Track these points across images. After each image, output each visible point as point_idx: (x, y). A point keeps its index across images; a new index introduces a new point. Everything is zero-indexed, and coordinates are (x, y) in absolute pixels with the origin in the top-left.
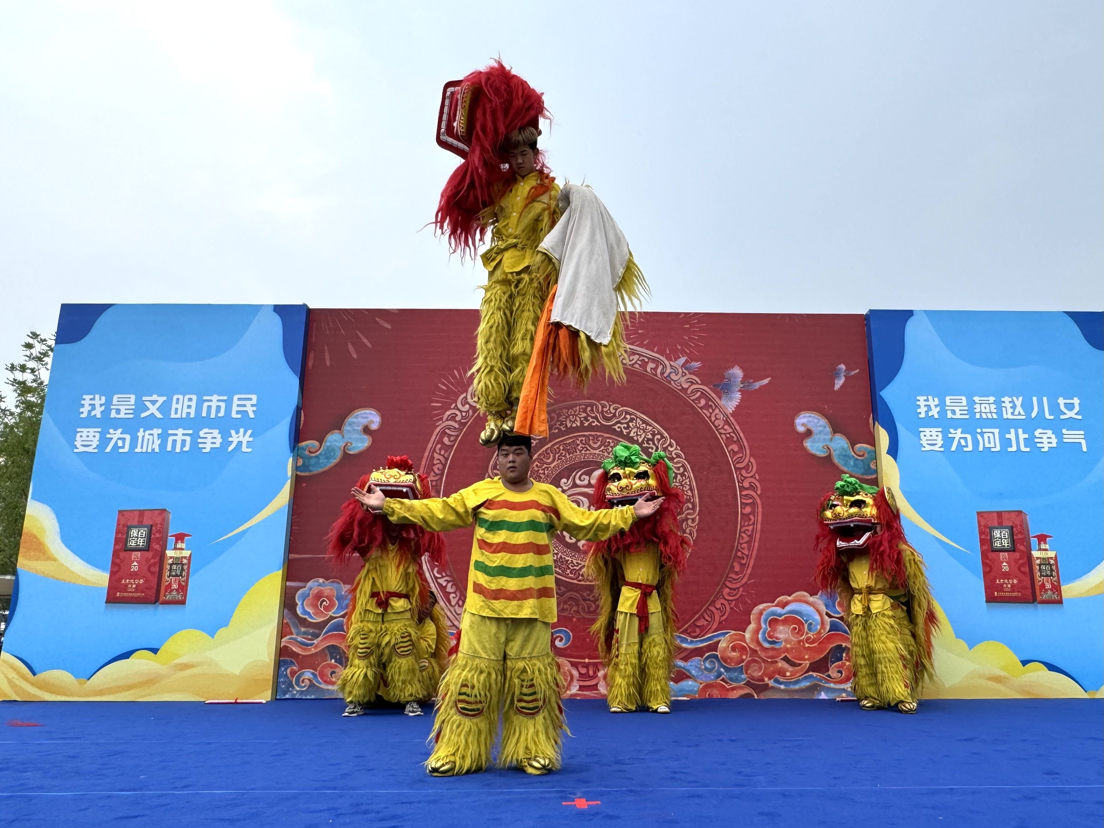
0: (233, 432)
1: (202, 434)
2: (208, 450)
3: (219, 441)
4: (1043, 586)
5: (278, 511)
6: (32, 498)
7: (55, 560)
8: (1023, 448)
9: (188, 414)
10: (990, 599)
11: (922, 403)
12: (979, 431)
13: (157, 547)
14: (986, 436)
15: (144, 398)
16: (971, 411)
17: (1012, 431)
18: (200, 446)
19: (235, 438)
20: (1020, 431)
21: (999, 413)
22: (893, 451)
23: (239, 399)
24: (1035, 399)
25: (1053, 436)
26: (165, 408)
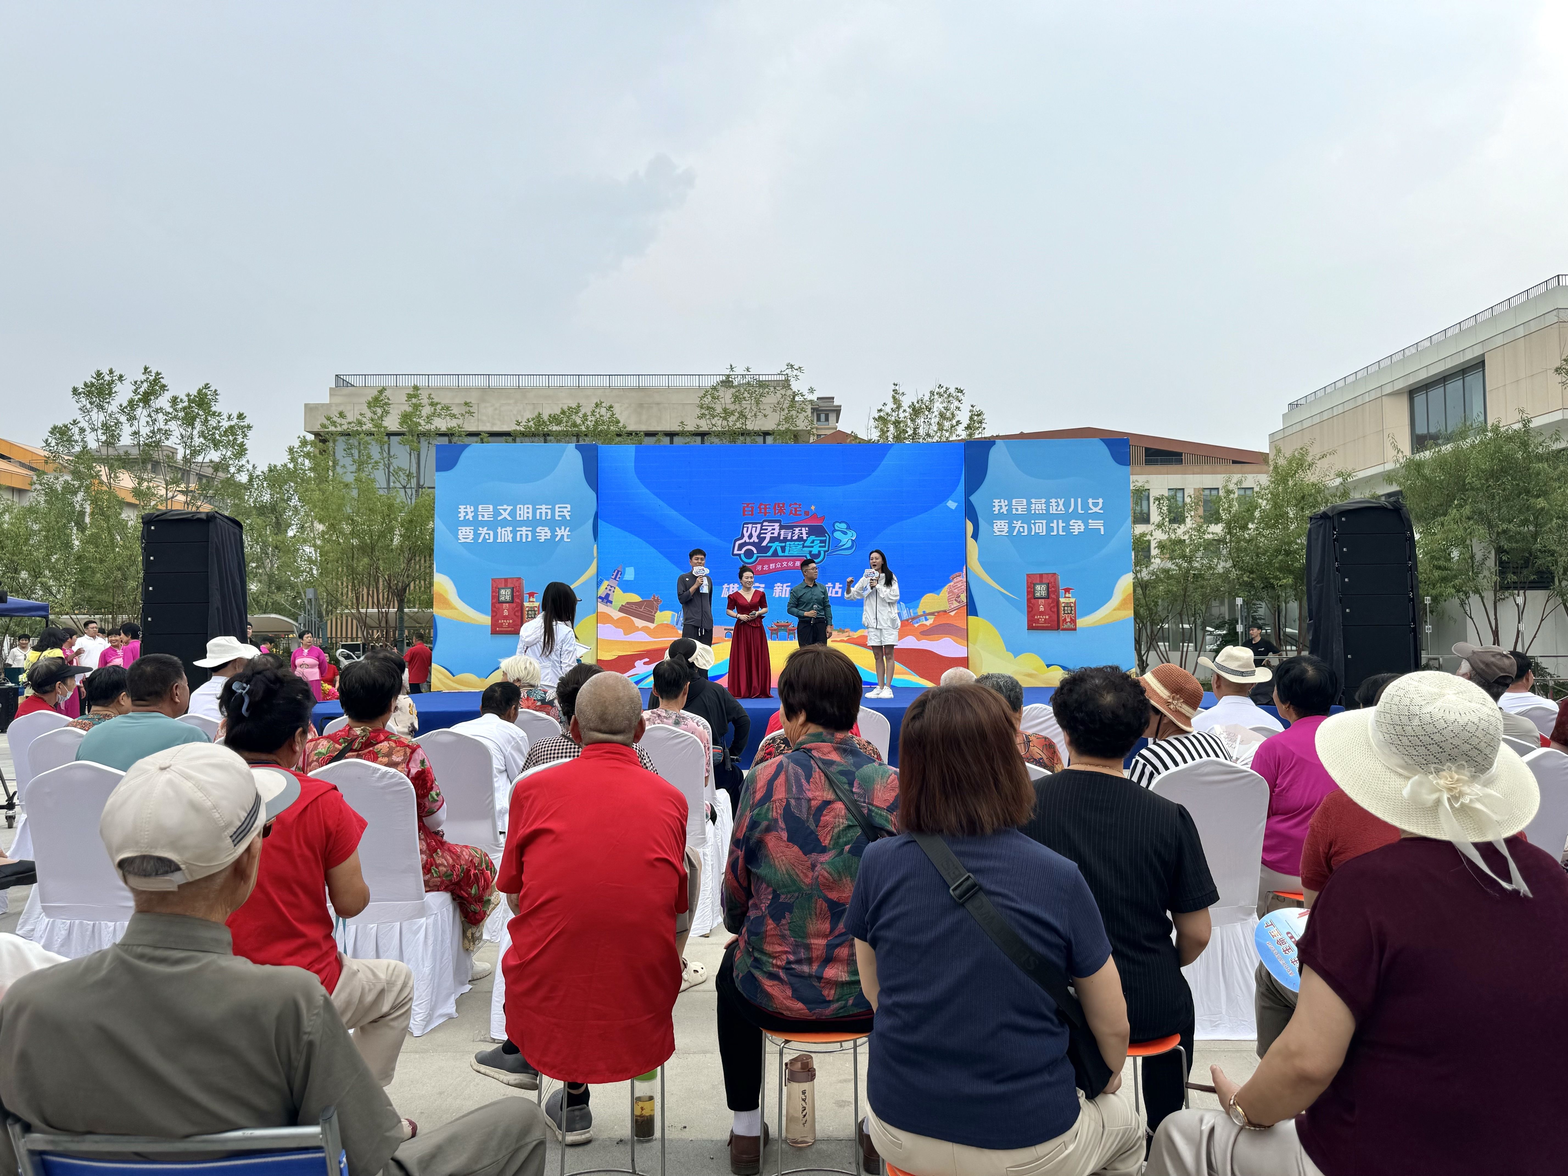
0: (557, 529)
1: (538, 530)
2: (543, 540)
3: (549, 534)
4: (1065, 619)
5: (590, 579)
6: (437, 571)
7: (456, 609)
8: (1061, 533)
9: (528, 517)
10: (1030, 627)
11: (996, 504)
12: (1033, 522)
13: (518, 601)
14: (1037, 525)
15: (498, 507)
16: (1029, 509)
17: (1055, 521)
18: (538, 538)
19: (559, 533)
20: (1060, 521)
21: (1048, 509)
22: (975, 536)
23: (559, 507)
24: (1072, 500)
25: (1082, 525)
26: (513, 513)
